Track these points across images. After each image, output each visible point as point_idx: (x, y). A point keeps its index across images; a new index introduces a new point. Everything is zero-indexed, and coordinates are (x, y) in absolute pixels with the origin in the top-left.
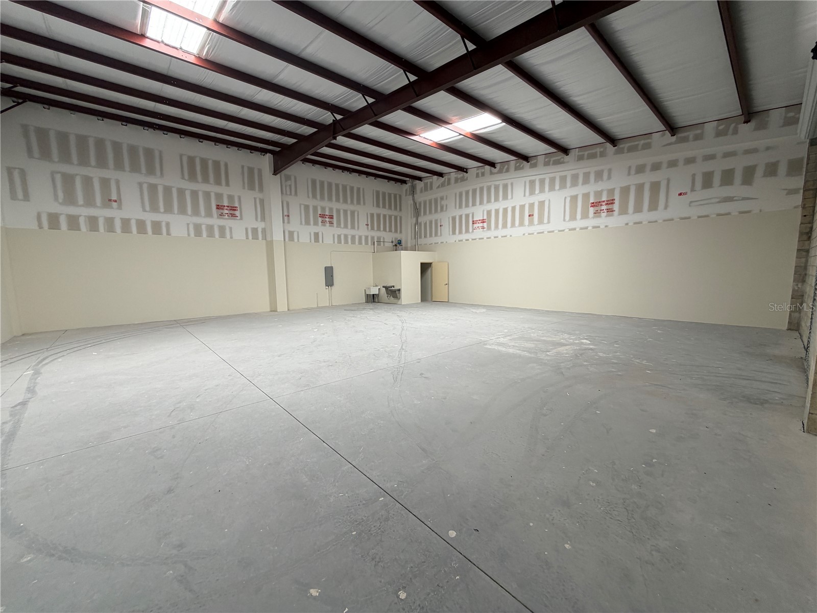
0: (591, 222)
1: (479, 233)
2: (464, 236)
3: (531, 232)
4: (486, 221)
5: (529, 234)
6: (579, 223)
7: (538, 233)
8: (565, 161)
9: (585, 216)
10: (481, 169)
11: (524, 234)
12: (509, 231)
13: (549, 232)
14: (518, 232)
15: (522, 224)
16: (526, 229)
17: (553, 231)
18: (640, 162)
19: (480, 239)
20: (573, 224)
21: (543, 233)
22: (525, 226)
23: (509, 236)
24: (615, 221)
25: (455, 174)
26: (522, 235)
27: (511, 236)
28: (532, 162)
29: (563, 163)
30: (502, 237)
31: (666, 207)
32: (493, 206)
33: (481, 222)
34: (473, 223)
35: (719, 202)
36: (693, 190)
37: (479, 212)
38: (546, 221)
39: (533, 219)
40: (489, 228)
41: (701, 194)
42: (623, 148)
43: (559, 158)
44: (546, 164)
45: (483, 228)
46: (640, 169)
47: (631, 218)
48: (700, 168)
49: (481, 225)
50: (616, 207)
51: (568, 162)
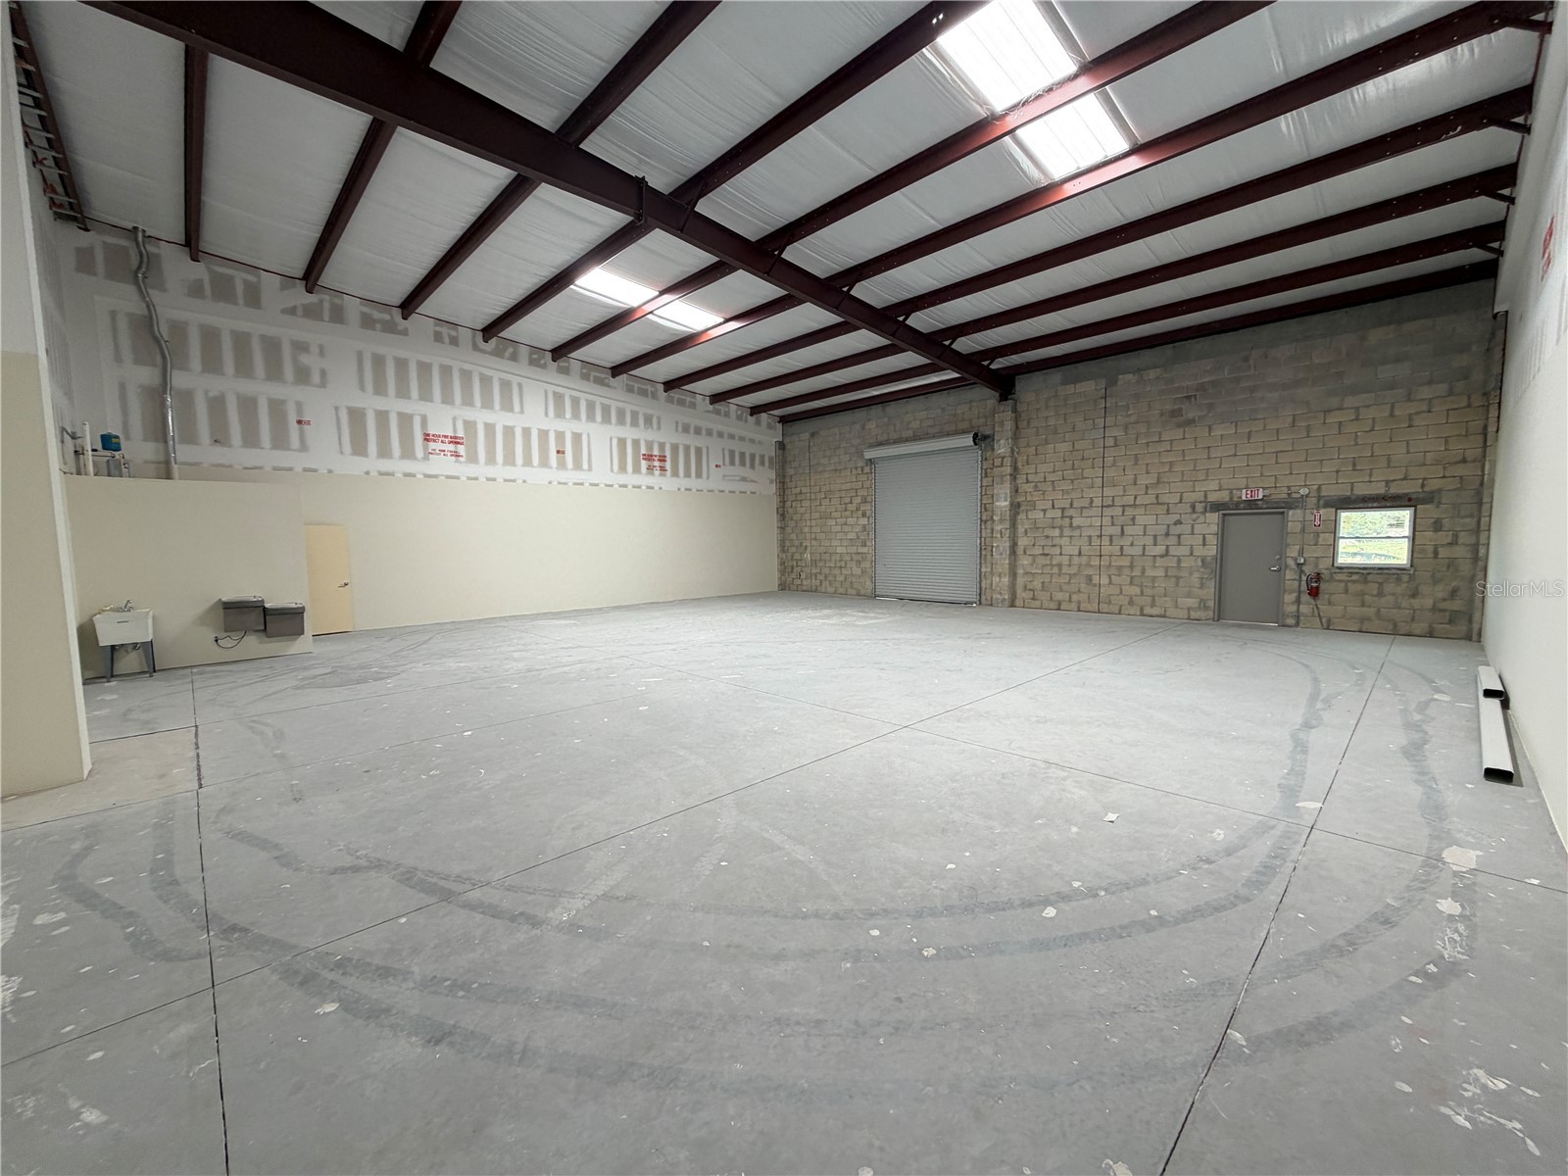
0: (644, 480)
1: (442, 464)
2: (398, 465)
3: (563, 481)
4: (464, 441)
5: (559, 483)
6: (630, 478)
7: (575, 484)
8: (611, 384)
9: (637, 470)
10: (449, 328)
11: (550, 483)
12: (518, 472)
13: (591, 485)
14: (537, 475)
15: (544, 463)
16: (554, 474)
17: (597, 485)
18: (687, 420)
19: (448, 477)
20: (623, 479)
21: (582, 484)
22: (551, 468)
23: (520, 482)
24: (667, 483)
25: (361, 304)
26: (546, 483)
27: (524, 481)
28: (561, 364)
29: (608, 385)
30: (506, 480)
31: (708, 478)
32: (481, 416)
33: (450, 442)
34: (427, 440)
35: (739, 481)
36: (724, 464)
37: (443, 419)
38: (585, 466)
39: (564, 458)
40: (473, 458)
41: (729, 470)
42: (673, 397)
43: (603, 376)
44: (585, 377)
45: (456, 455)
46: (686, 429)
47: (683, 482)
48: (737, 446)
49: (452, 447)
50: (668, 465)
51: (615, 388)
